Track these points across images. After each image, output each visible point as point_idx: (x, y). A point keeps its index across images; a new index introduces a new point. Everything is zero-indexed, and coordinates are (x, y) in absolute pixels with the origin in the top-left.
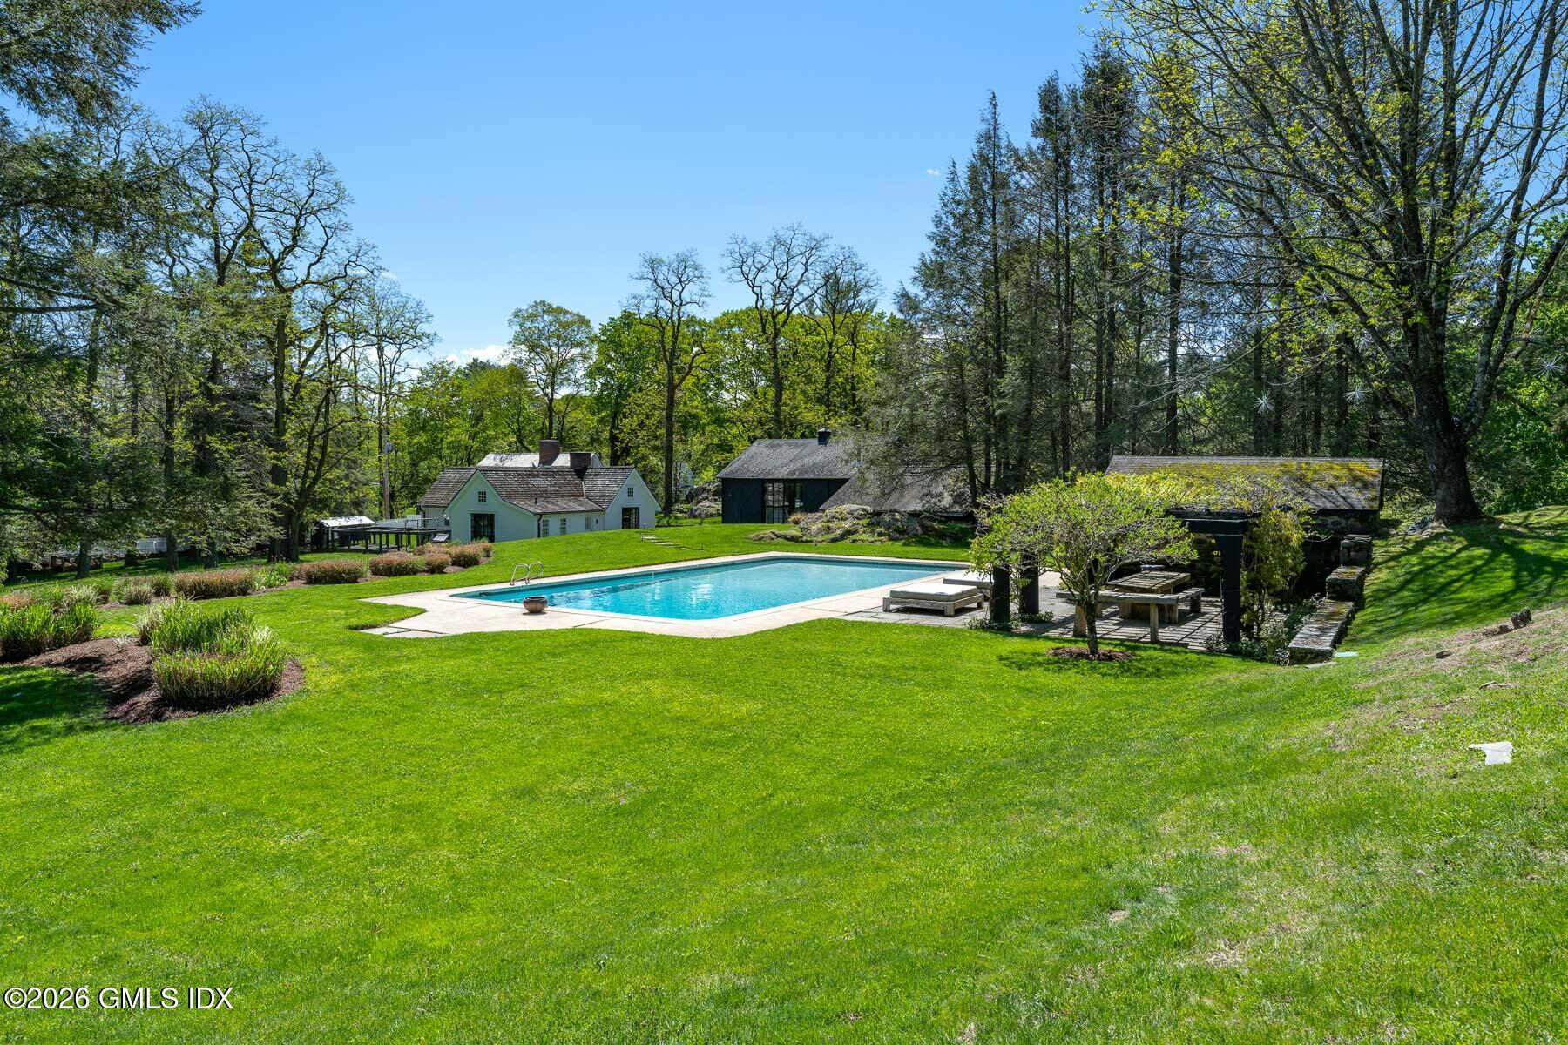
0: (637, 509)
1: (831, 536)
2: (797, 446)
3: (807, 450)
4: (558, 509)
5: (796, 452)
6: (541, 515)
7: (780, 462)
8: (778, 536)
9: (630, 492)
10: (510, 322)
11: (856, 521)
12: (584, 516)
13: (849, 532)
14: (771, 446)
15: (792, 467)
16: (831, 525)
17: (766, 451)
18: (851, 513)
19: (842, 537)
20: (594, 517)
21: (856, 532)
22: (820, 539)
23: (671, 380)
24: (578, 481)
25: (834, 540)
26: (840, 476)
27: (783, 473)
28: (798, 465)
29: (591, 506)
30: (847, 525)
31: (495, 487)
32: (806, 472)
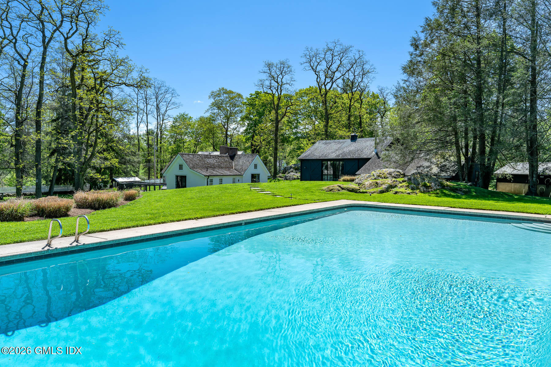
0: (258, 175)
1: (379, 189)
2: (339, 143)
3: (345, 144)
4: (218, 174)
5: (339, 146)
6: (209, 176)
7: (331, 151)
8: (343, 189)
9: (256, 167)
10: (210, 97)
11: (394, 179)
12: (232, 177)
13: (391, 187)
14: (326, 144)
15: (338, 153)
16: (378, 181)
17: (324, 146)
18: (390, 174)
19: (387, 190)
20: (237, 178)
21: (396, 186)
22: (372, 190)
23: (277, 118)
24: (231, 161)
25: (382, 192)
26: (365, 157)
27: (333, 156)
28: (341, 152)
29: (236, 172)
30: (389, 181)
31: (186, 162)
32: (346, 155)
